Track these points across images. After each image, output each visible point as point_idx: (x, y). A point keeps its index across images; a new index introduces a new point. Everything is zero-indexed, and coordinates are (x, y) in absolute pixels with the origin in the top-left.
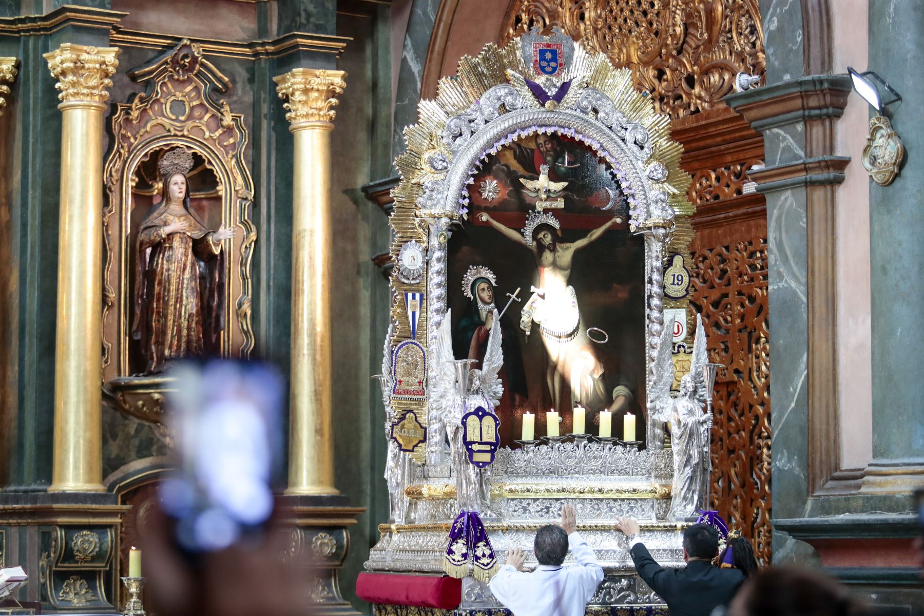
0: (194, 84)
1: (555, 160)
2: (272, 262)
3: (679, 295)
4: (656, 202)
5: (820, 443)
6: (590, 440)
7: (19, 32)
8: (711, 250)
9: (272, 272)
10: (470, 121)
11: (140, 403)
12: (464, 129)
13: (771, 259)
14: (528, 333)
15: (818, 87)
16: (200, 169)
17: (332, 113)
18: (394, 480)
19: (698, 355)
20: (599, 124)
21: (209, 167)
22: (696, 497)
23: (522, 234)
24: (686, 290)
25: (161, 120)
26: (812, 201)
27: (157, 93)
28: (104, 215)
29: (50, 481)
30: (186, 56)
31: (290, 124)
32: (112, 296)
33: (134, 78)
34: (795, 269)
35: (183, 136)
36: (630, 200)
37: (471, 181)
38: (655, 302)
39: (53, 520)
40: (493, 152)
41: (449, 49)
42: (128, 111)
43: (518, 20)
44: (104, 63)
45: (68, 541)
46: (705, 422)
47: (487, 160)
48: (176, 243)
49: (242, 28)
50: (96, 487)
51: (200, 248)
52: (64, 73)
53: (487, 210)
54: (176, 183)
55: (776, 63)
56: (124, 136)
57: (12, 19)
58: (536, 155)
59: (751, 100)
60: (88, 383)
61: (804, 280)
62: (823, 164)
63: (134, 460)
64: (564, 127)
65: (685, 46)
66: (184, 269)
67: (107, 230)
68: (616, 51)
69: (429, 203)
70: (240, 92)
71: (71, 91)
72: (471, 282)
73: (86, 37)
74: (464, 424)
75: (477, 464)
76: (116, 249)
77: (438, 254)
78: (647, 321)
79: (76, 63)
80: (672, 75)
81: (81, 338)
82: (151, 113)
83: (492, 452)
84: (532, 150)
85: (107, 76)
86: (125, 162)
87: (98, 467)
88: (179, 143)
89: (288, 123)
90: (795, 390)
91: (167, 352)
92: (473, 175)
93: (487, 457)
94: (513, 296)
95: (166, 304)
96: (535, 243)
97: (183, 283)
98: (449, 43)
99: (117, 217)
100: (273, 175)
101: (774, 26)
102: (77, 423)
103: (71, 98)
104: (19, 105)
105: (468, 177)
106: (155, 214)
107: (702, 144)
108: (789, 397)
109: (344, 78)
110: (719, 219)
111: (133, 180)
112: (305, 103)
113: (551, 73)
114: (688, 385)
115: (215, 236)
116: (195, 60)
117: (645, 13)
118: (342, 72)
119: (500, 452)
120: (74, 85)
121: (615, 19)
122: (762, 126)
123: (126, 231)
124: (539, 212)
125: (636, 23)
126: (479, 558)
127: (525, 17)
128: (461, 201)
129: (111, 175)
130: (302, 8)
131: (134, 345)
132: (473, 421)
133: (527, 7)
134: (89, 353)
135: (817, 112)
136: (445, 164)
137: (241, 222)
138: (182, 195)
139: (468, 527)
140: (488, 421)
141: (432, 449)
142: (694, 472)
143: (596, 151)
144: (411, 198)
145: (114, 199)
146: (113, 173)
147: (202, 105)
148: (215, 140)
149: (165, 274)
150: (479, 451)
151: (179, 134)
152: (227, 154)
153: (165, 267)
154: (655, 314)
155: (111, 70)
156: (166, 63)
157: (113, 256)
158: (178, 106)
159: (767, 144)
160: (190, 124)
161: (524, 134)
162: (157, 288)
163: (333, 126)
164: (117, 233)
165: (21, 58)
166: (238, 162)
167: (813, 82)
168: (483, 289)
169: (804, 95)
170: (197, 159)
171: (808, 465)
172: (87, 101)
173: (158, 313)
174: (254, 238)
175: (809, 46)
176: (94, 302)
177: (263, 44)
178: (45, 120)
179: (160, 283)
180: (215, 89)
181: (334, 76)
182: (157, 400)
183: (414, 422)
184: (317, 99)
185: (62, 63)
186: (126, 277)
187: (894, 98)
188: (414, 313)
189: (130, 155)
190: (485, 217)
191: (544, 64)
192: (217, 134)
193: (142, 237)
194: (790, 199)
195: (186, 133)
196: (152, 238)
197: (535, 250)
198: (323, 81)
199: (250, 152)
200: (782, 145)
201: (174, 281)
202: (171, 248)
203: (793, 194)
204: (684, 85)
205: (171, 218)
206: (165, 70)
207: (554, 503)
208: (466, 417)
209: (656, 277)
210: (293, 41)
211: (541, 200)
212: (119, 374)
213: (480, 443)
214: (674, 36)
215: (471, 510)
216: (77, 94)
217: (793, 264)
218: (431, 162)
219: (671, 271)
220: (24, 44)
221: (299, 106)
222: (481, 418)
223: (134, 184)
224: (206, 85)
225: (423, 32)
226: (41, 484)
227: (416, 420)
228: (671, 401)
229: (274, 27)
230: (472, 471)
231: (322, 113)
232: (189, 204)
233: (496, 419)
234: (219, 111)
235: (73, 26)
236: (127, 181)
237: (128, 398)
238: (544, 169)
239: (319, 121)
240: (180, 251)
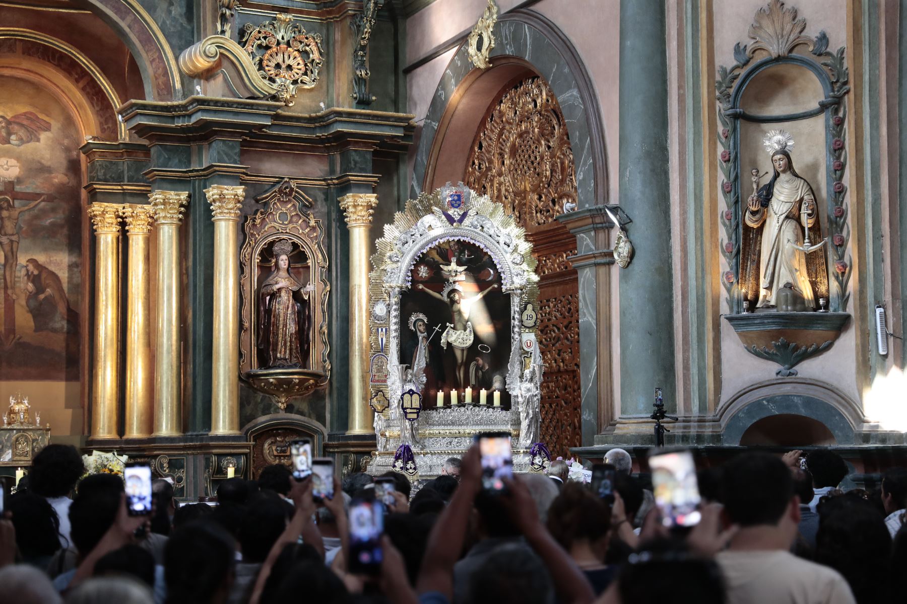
0: (292, 203)
1: (460, 254)
2: (339, 303)
3: (531, 326)
4: (517, 275)
5: (604, 406)
6: (474, 406)
7: (190, 177)
8: (564, 297)
9: (339, 308)
10: (412, 235)
11: (263, 384)
12: (409, 240)
13: (581, 305)
14: (445, 348)
15: (599, 212)
16: (298, 250)
17: (370, 218)
18: (378, 428)
19: (535, 359)
20: (484, 234)
21: (302, 250)
22: (532, 436)
23: (442, 295)
24: (535, 323)
25: (273, 224)
26: (599, 274)
27: (271, 209)
28: (240, 279)
29: (210, 429)
30: (286, 188)
31: (347, 224)
32: (247, 325)
33: (257, 201)
34: (591, 311)
35: (286, 233)
36: (502, 275)
37: (412, 267)
38: (516, 329)
39: (211, 451)
40: (425, 251)
41: (435, 180)
42: (254, 220)
43: (474, 163)
44: (237, 195)
45: (219, 462)
46: (536, 395)
47: (421, 256)
48: (283, 294)
49: (320, 170)
50: (235, 432)
51: (297, 296)
52: (214, 201)
53: (422, 282)
54: (282, 260)
55: (582, 198)
56: (252, 235)
57: (185, 170)
58: (449, 251)
59: (568, 218)
60: (230, 374)
61: (595, 317)
62: (603, 254)
63: (260, 416)
64: (464, 237)
65: (551, 182)
66: (288, 308)
67: (243, 288)
68: (519, 183)
69: (389, 280)
70: (320, 206)
71: (218, 211)
72: (413, 321)
73: (226, 180)
74: (402, 398)
75: (409, 419)
76: (249, 298)
77: (394, 307)
78: (512, 340)
79: (220, 195)
80: (545, 198)
81: (226, 350)
82: (268, 221)
83: (418, 413)
84: (447, 250)
85: (239, 202)
86: (253, 249)
87: (236, 420)
88: (284, 237)
89: (346, 224)
90: (591, 376)
91: (278, 355)
92: (414, 264)
93: (415, 416)
94: (437, 329)
95: (278, 328)
96: (449, 300)
97: (287, 316)
98: (435, 177)
99: (249, 280)
100: (339, 254)
101: (581, 177)
102: (224, 396)
103: (219, 215)
104: (191, 218)
105: (411, 265)
106: (271, 278)
107: (557, 238)
108: (589, 380)
109: (377, 198)
110: (566, 280)
111: (257, 259)
112: (355, 213)
113: (457, 207)
114: (528, 375)
115: (305, 289)
116: (292, 190)
117: (532, 163)
118: (375, 195)
119: (422, 413)
120: (220, 208)
121: (519, 165)
122: (576, 232)
123: (254, 288)
124: (451, 283)
125: (528, 168)
126: (408, 469)
127: (476, 162)
128: (407, 278)
129: (245, 256)
130: (352, 158)
131: (260, 352)
132: (407, 397)
133: (478, 156)
134: (231, 357)
135: (600, 225)
136: (398, 259)
137: (321, 281)
138: (286, 267)
139: (404, 453)
140: (415, 397)
141: (393, 411)
142: (531, 422)
143: (482, 249)
144: (380, 277)
145: (247, 270)
146: (246, 255)
147: (297, 214)
148: (305, 234)
149: (277, 311)
150: (410, 413)
151: (284, 232)
152: (313, 242)
153: (277, 307)
154: (516, 336)
155: (241, 198)
156: (275, 192)
157: (247, 302)
158: (283, 215)
159: (578, 243)
160: (290, 226)
161: (441, 241)
162: (272, 319)
163: (371, 225)
164: (249, 289)
165: (191, 192)
166: (319, 247)
167: (596, 210)
168: (420, 325)
169: (593, 217)
170: (295, 246)
171: (598, 418)
172: (227, 216)
173: (273, 333)
174: (329, 289)
175: (597, 189)
176: (233, 329)
177: (331, 179)
178: (205, 227)
179: (274, 316)
180: (305, 205)
181: (371, 197)
182: (272, 382)
183: (383, 397)
184: (361, 211)
185: (213, 195)
186: (254, 313)
187: (629, 221)
188: (382, 339)
189: (256, 244)
190: (421, 287)
191: (454, 202)
192: (307, 231)
193: (263, 290)
194: (589, 273)
195: (288, 231)
196: (269, 291)
197: (449, 303)
198: (365, 200)
199: (326, 240)
200: (585, 243)
201: (282, 315)
202: (280, 296)
203: (590, 270)
204: (551, 204)
205: (280, 279)
206: (275, 196)
207: (454, 439)
208: (403, 395)
209: (517, 316)
210: (347, 178)
211: (452, 276)
212: (251, 368)
213: (411, 409)
214: (546, 177)
215: (407, 444)
216: (222, 213)
217: (590, 308)
218: (390, 258)
219: (526, 313)
220: (193, 184)
221: (352, 215)
222: (411, 395)
223: (258, 261)
224: (299, 203)
225: (422, 170)
226: (205, 431)
227: (384, 396)
228: (519, 384)
229: (338, 169)
230: (407, 423)
231: (364, 218)
232: (290, 270)
233: (419, 396)
234: (307, 218)
235: (219, 175)
236: (254, 259)
237: (256, 382)
238: (454, 260)
239: (363, 223)
240: (285, 297)
